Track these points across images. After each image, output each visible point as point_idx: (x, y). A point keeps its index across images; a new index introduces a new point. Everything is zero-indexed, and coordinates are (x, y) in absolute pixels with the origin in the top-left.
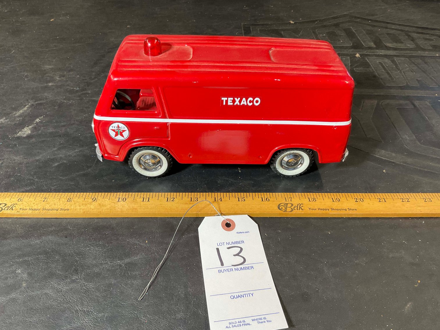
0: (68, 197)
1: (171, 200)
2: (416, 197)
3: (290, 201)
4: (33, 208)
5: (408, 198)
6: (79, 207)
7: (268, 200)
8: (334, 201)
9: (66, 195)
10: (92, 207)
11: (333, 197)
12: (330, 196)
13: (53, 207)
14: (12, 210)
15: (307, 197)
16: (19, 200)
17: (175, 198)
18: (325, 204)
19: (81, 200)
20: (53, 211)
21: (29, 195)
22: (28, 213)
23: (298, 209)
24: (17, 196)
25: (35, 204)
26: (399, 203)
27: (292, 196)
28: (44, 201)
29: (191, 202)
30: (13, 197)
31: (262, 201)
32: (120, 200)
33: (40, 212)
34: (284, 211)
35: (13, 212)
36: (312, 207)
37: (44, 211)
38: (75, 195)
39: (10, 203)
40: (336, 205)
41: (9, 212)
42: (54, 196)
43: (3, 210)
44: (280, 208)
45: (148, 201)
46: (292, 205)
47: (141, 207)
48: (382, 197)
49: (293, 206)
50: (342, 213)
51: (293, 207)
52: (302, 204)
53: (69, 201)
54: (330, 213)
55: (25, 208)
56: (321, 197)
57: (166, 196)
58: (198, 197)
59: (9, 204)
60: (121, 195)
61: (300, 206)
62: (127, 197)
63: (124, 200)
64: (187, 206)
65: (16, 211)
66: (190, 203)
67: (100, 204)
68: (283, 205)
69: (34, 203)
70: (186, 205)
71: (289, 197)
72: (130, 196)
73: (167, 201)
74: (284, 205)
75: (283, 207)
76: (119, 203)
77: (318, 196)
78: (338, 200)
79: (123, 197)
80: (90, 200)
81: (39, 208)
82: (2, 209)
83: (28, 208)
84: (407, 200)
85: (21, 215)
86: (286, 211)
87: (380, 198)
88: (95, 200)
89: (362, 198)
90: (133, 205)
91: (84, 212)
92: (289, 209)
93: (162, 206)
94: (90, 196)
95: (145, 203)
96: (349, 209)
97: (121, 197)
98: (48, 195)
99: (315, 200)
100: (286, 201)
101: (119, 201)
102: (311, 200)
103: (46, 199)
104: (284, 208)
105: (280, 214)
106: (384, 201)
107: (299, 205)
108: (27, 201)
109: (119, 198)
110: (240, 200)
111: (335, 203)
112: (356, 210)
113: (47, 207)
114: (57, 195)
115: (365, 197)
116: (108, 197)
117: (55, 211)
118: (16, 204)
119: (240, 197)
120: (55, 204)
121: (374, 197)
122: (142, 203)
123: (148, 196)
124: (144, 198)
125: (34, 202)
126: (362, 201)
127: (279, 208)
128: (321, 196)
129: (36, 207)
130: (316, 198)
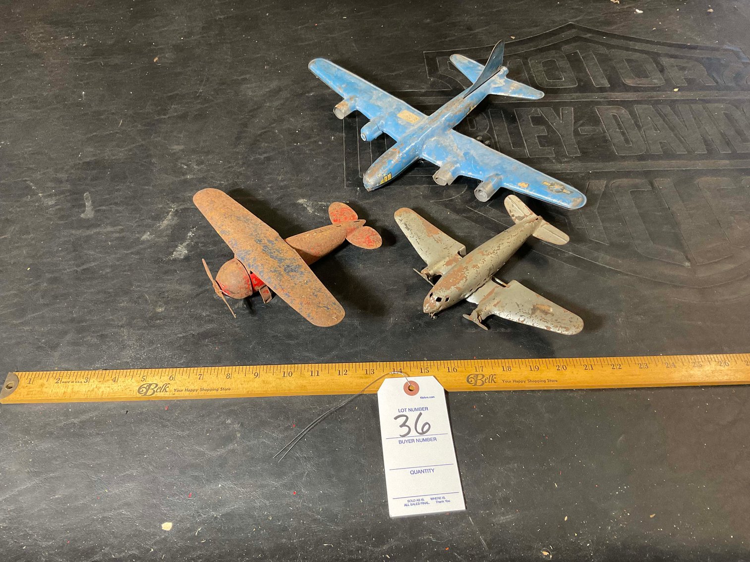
0: (226, 373)
1: (343, 374)
2: (630, 362)
3: (481, 371)
4: (190, 388)
5: (620, 363)
6: (241, 386)
7: (455, 370)
8: (533, 369)
9: (223, 370)
10: (256, 385)
11: (531, 365)
12: (527, 363)
13: (212, 386)
14: (166, 392)
15: (500, 365)
16: (171, 379)
17: (348, 370)
18: (521, 375)
19: (242, 375)
20: (214, 391)
21: (181, 372)
22: (185, 395)
23: (490, 381)
24: (167, 373)
25: (191, 383)
26: (608, 370)
27: (483, 365)
28: (199, 379)
29: (366, 376)
30: (163, 374)
31: (449, 372)
32: (286, 375)
33: (198, 394)
34: (473, 384)
35: (167, 394)
36: (506, 379)
37: (203, 392)
38: (234, 370)
39: (161, 383)
40: (534, 375)
41: (162, 394)
42: (209, 371)
43: (156, 393)
44: (470, 380)
45: (318, 375)
46: (483, 376)
47: (310, 383)
48: (589, 363)
49: (484, 378)
50: (540, 386)
51: (484, 380)
52: (495, 375)
53: (228, 377)
54: (526, 386)
55: (180, 389)
56: (517, 365)
57: (337, 368)
58: (375, 368)
59: (160, 385)
60: (287, 368)
61: (492, 378)
62: (292, 370)
63: (290, 375)
64: (362, 381)
65: (171, 393)
66: (366, 378)
67: (264, 381)
68: (472, 376)
69: (189, 382)
70: (361, 379)
71: (480, 365)
72: (296, 370)
73: (339, 375)
74: (474, 376)
75: (472, 379)
76: (285, 379)
77: (514, 363)
78: (537, 368)
79: (289, 371)
80: (252, 376)
81: (196, 388)
82: (154, 391)
83: (183, 388)
84: (618, 367)
85: (177, 397)
86: (475, 385)
87: (587, 364)
88: (257, 376)
89: (566, 364)
90: (302, 382)
91: (248, 392)
92: (480, 382)
93: (334, 381)
94: (251, 370)
95: (314, 378)
96: (549, 381)
97: (286, 370)
98: (202, 371)
99: (510, 369)
100: (476, 371)
101: (284, 376)
102: (505, 369)
103: (202, 376)
104: (473, 381)
105: (469, 388)
106: (591, 368)
107: (491, 376)
108: (180, 379)
109: (284, 372)
110: (423, 371)
111: (533, 372)
112: (556, 381)
113: (205, 386)
114: (213, 371)
115: (569, 363)
116: (272, 371)
117: (215, 392)
118: (169, 384)
119: (422, 367)
120: (213, 383)
121: (579, 363)
122: (311, 378)
123: (317, 369)
124: (312, 371)
125: (189, 380)
126: (565, 368)
127: (468, 381)
128: (517, 363)
129: (192, 387)
130: (511, 366)
